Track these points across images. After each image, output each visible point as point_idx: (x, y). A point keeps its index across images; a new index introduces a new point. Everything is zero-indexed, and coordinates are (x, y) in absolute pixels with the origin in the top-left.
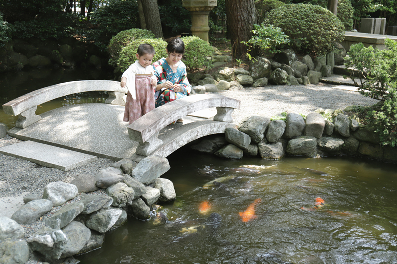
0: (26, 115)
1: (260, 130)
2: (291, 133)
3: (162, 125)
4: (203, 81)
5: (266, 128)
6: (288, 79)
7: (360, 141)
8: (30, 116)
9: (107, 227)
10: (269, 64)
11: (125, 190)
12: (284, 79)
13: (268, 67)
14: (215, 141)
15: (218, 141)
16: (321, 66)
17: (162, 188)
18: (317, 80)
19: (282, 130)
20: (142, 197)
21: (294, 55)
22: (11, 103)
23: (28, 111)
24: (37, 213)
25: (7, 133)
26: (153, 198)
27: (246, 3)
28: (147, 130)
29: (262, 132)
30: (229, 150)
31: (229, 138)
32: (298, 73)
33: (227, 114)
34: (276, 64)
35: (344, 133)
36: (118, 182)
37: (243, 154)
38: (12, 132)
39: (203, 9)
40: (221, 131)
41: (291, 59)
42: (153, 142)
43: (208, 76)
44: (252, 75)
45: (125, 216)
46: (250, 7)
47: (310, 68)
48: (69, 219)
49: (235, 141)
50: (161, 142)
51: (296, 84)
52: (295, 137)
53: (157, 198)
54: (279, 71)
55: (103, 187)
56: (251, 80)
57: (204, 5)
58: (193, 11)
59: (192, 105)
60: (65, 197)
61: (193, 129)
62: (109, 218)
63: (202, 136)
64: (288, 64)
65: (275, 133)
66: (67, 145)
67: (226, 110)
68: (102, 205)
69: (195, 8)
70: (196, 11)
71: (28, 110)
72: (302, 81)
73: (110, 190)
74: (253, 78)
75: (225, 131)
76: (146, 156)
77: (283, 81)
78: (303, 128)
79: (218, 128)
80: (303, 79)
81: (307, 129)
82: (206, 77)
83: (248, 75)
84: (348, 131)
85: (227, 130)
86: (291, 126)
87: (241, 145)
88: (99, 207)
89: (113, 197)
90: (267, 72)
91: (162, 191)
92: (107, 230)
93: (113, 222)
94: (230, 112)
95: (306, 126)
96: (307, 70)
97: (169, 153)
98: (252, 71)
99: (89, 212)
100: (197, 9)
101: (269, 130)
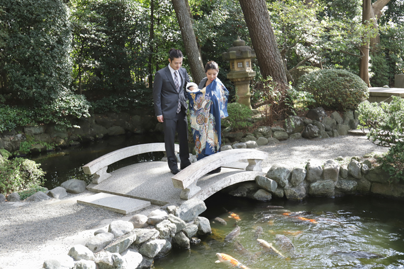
0: (100, 173)
1: (284, 176)
2: (311, 178)
3: (199, 175)
4: (245, 139)
5: (289, 174)
6: (319, 133)
7: (372, 182)
8: (103, 174)
9: (154, 253)
10: (301, 121)
11: (169, 225)
12: (315, 133)
13: (301, 124)
14: (248, 187)
15: (251, 187)
16: (349, 120)
17: (199, 224)
18: (346, 132)
19: (303, 175)
20: (182, 231)
21: (323, 112)
22: (89, 165)
23: (101, 171)
24: (103, 242)
25: (86, 189)
26: (192, 232)
27: (277, 72)
28: (187, 179)
29: (286, 178)
30: (260, 194)
31: (259, 184)
32: (328, 127)
33: (257, 164)
34: (307, 120)
35: (356, 175)
36: (164, 220)
37: (272, 197)
38: (89, 186)
39: (244, 79)
40: (252, 178)
41: (321, 116)
42: (193, 188)
43: (249, 135)
44: (287, 131)
45: (170, 246)
46: (282, 75)
47: (338, 122)
48: (126, 246)
49: (264, 186)
50: (199, 189)
51: (327, 137)
52: (315, 181)
53: (196, 232)
54: (310, 126)
55: (152, 224)
56: (287, 135)
57: (245, 76)
58: (236, 82)
59: (224, 158)
60: (124, 232)
61: (226, 178)
62: (156, 246)
63: (235, 183)
64: (319, 120)
65: (297, 178)
66: (129, 195)
67: (256, 161)
68: (151, 236)
69: (237, 79)
70: (238, 81)
71: (101, 169)
72: (331, 134)
73: (158, 226)
74: (288, 133)
75: (255, 179)
76: (187, 200)
77: (315, 135)
78: (321, 173)
79: (250, 176)
80: (333, 132)
81: (325, 174)
82: (247, 135)
83: (284, 131)
84: (360, 174)
85: (257, 178)
86: (310, 172)
87: (269, 190)
88: (148, 238)
89: (159, 231)
90: (300, 128)
91: (199, 227)
92: (155, 255)
93: (159, 250)
94: (259, 163)
95: (324, 171)
96: (336, 124)
97: (206, 197)
98: (287, 128)
99: (141, 241)
100: (239, 80)
101: (292, 176)
